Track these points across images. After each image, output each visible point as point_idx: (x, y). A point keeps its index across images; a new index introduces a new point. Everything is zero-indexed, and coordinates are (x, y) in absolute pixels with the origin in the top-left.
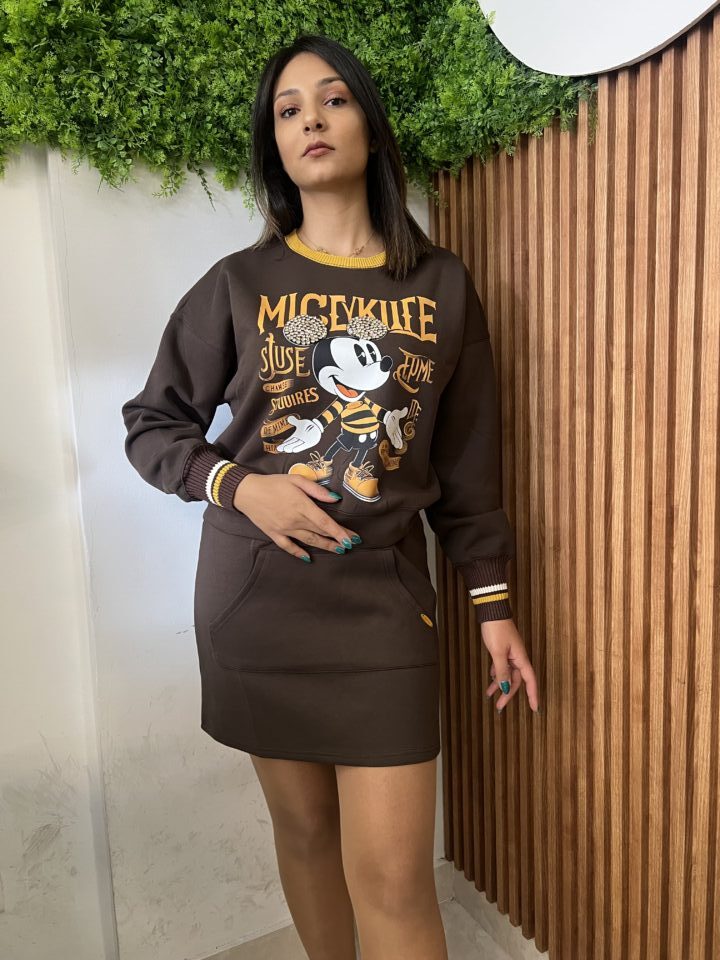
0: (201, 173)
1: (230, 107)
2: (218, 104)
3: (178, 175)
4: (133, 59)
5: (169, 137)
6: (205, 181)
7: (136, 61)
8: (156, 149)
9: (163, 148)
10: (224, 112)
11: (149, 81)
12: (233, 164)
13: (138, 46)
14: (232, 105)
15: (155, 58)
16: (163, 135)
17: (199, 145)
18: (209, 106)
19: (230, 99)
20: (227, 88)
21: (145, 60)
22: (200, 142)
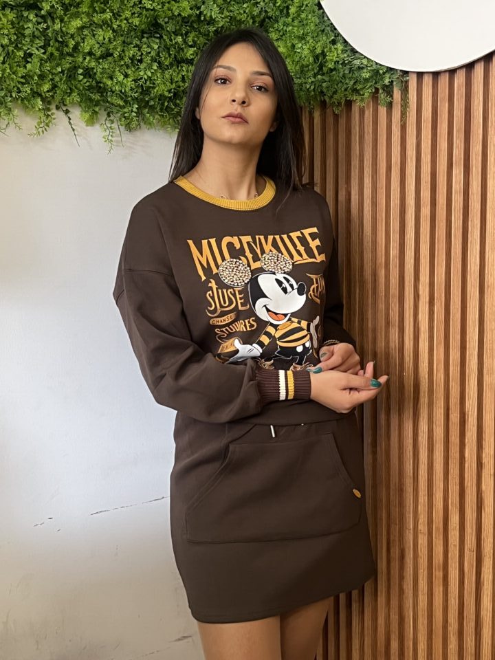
0: (67, 112)
1: (97, 60)
2: (88, 58)
3: (48, 116)
4: (21, 24)
5: (46, 87)
6: (70, 119)
7: (23, 26)
8: (34, 97)
9: (40, 95)
10: (93, 64)
11: (32, 41)
12: (96, 105)
13: (26, 14)
14: (100, 58)
15: (39, 23)
16: (40, 85)
17: (69, 91)
18: (81, 59)
19: (98, 54)
20: (97, 46)
21: (30, 25)
22: (71, 89)
